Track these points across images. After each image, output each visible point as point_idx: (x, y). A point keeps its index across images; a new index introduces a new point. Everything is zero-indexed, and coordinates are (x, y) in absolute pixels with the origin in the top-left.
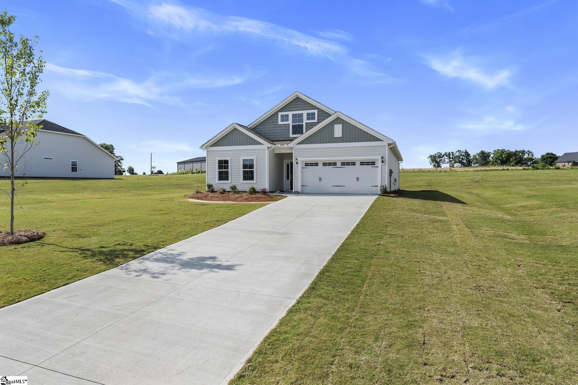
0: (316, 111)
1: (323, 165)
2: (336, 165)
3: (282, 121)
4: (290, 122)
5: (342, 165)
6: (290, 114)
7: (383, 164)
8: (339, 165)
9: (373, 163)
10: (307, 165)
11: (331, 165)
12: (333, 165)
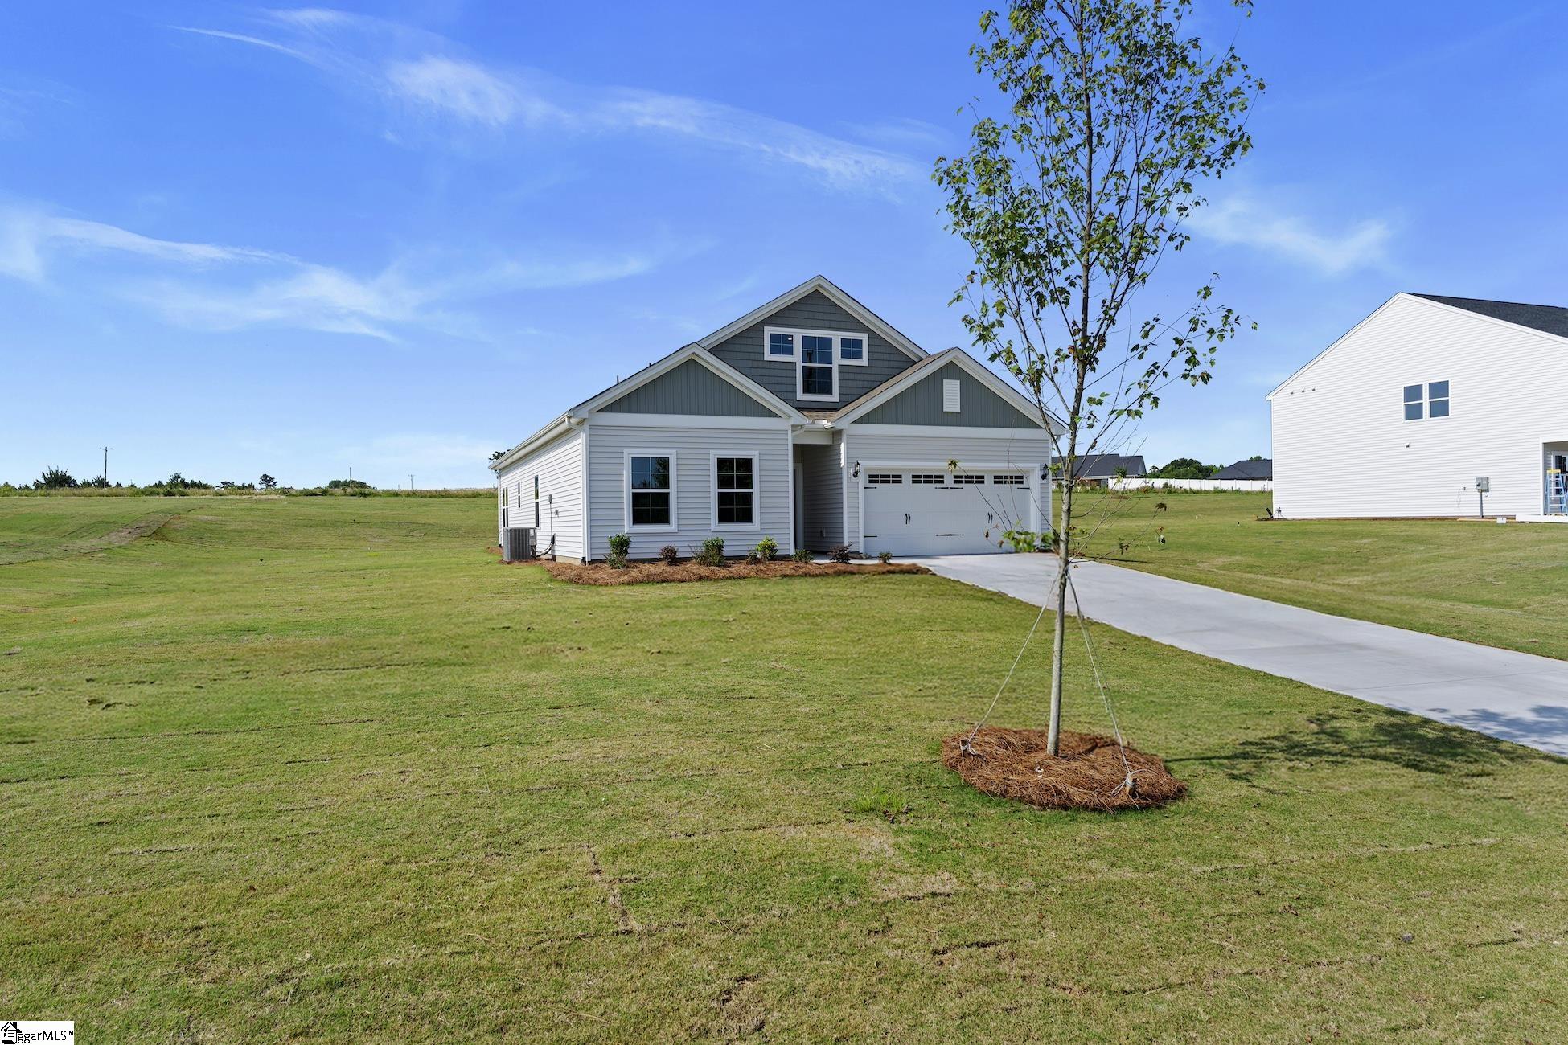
0: (864, 337)
1: (914, 482)
2: (942, 482)
3: (774, 351)
4: (797, 357)
5: (955, 482)
6: (798, 335)
7: (1045, 481)
8: (949, 481)
9: (1019, 480)
10: (873, 479)
11: (931, 482)
12: (936, 482)
